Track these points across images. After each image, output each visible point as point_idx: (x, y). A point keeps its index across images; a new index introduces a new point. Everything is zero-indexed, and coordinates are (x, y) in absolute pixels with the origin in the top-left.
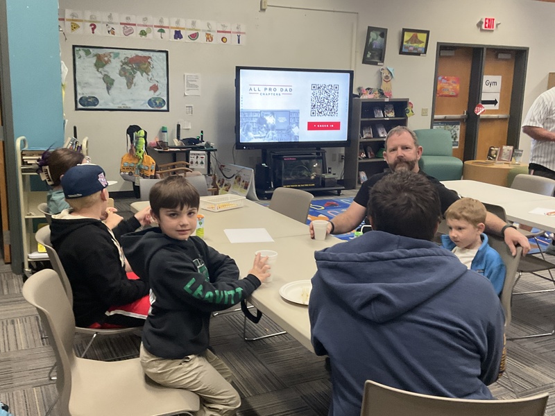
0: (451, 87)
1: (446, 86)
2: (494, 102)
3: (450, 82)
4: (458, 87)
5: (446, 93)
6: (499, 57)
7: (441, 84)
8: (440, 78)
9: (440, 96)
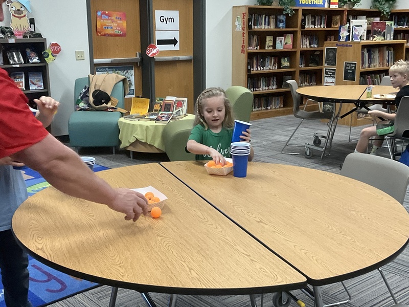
0: (115, 24)
1: (108, 23)
2: (174, 42)
3: (114, 18)
4: (125, 24)
5: (110, 31)
7: (101, 21)
8: (99, 14)
9: (102, 35)
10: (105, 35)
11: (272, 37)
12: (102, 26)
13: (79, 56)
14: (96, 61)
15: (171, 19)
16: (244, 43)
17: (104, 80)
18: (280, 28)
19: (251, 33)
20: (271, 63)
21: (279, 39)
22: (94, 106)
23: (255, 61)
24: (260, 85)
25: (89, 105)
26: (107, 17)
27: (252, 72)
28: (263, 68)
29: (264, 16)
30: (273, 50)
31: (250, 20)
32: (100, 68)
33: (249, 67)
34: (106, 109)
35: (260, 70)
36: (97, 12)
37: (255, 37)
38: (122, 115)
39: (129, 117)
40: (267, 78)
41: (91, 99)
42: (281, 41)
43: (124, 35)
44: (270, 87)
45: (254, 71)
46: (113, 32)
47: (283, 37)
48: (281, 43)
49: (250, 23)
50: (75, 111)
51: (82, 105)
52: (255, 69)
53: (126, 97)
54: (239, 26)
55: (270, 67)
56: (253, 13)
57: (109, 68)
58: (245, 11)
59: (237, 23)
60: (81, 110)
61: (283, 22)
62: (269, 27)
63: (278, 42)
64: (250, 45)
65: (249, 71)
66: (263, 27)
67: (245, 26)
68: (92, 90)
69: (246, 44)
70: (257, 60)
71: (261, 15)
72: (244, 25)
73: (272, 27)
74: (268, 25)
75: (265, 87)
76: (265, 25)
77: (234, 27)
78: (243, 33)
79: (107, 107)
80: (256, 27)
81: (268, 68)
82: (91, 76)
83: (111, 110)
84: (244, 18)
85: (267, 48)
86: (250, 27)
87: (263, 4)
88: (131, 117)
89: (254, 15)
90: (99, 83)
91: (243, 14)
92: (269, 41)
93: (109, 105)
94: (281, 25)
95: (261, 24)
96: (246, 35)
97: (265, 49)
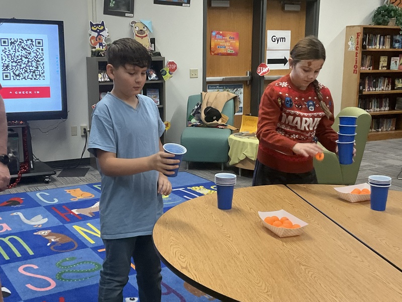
0: (228, 44)
1: (222, 43)
2: (283, 61)
3: (227, 38)
4: (237, 44)
5: (223, 51)
6: (286, 9)
7: (216, 41)
8: (214, 34)
9: (215, 54)
10: (218, 54)
11: (387, 57)
12: (216, 46)
13: (193, 74)
14: (208, 79)
15: (283, 39)
16: (356, 63)
17: (216, 98)
18: (395, 48)
19: (365, 53)
20: (384, 84)
21: (393, 60)
22: (206, 122)
23: (367, 82)
24: (372, 106)
25: (200, 121)
26: (221, 37)
27: (364, 93)
28: (375, 88)
29: (379, 35)
30: (388, 71)
31: (364, 40)
32: (212, 86)
33: (361, 87)
34: (217, 126)
35: (372, 91)
36: (212, 32)
37: (369, 58)
38: (232, 132)
39: (240, 135)
40: (379, 100)
41: (203, 116)
42: (396, 62)
43: (236, 54)
44: (383, 109)
45: (366, 91)
46: (225, 52)
47: (398, 58)
48: (396, 64)
49: (364, 43)
50: (187, 126)
51: (194, 121)
52: (367, 90)
53: (236, 114)
54: (352, 46)
55: (383, 88)
56: (368, 33)
57: (220, 86)
58: (360, 30)
59: (350, 43)
60: (193, 126)
61: (399, 42)
62: (384, 48)
63: (392, 62)
64: (362, 65)
65: (360, 91)
66: (377, 47)
67: (359, 46)
68: (204, 107)
69: (359, 64)
70: (370, 81)
71: (375, 35)
72: (357, 45)
73: (387, 47)
74: (383, 45)
75: (377, 108)
76: (380, 45)
77: (347, 46)
78: (357, 53)
79: (218, 123)
80: (370, 47)
81: (381, 89)
82: (204, 93)
83: (221, 127)
84: (358, 38)
85: (380, 69)
86: (364, 47)
87: (379, 24)
88: (241, 134)
89: (369, 35)
90: (211, 100)
91: (358, 33)
92: (383, 61)
93: (220, 122)
94: (397, 45)
95: (376, 44)
96: (360, 56)
97: (378, 69)
